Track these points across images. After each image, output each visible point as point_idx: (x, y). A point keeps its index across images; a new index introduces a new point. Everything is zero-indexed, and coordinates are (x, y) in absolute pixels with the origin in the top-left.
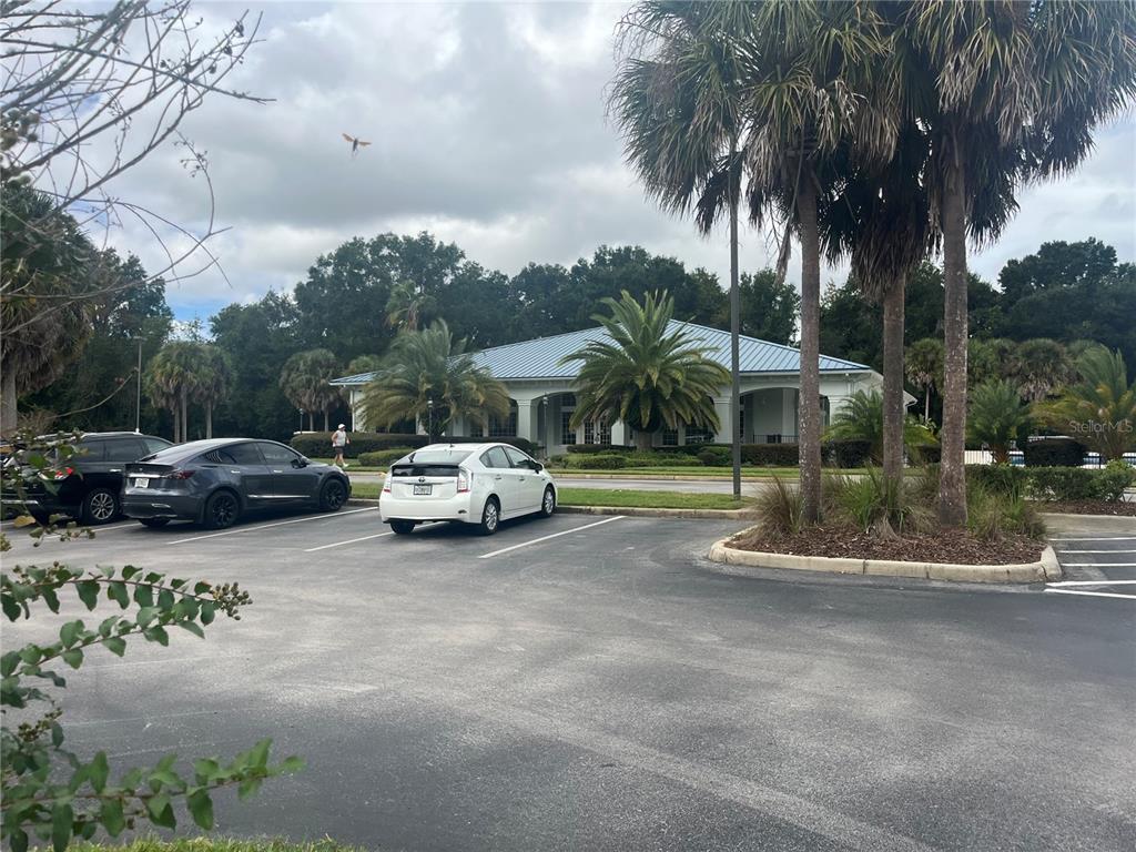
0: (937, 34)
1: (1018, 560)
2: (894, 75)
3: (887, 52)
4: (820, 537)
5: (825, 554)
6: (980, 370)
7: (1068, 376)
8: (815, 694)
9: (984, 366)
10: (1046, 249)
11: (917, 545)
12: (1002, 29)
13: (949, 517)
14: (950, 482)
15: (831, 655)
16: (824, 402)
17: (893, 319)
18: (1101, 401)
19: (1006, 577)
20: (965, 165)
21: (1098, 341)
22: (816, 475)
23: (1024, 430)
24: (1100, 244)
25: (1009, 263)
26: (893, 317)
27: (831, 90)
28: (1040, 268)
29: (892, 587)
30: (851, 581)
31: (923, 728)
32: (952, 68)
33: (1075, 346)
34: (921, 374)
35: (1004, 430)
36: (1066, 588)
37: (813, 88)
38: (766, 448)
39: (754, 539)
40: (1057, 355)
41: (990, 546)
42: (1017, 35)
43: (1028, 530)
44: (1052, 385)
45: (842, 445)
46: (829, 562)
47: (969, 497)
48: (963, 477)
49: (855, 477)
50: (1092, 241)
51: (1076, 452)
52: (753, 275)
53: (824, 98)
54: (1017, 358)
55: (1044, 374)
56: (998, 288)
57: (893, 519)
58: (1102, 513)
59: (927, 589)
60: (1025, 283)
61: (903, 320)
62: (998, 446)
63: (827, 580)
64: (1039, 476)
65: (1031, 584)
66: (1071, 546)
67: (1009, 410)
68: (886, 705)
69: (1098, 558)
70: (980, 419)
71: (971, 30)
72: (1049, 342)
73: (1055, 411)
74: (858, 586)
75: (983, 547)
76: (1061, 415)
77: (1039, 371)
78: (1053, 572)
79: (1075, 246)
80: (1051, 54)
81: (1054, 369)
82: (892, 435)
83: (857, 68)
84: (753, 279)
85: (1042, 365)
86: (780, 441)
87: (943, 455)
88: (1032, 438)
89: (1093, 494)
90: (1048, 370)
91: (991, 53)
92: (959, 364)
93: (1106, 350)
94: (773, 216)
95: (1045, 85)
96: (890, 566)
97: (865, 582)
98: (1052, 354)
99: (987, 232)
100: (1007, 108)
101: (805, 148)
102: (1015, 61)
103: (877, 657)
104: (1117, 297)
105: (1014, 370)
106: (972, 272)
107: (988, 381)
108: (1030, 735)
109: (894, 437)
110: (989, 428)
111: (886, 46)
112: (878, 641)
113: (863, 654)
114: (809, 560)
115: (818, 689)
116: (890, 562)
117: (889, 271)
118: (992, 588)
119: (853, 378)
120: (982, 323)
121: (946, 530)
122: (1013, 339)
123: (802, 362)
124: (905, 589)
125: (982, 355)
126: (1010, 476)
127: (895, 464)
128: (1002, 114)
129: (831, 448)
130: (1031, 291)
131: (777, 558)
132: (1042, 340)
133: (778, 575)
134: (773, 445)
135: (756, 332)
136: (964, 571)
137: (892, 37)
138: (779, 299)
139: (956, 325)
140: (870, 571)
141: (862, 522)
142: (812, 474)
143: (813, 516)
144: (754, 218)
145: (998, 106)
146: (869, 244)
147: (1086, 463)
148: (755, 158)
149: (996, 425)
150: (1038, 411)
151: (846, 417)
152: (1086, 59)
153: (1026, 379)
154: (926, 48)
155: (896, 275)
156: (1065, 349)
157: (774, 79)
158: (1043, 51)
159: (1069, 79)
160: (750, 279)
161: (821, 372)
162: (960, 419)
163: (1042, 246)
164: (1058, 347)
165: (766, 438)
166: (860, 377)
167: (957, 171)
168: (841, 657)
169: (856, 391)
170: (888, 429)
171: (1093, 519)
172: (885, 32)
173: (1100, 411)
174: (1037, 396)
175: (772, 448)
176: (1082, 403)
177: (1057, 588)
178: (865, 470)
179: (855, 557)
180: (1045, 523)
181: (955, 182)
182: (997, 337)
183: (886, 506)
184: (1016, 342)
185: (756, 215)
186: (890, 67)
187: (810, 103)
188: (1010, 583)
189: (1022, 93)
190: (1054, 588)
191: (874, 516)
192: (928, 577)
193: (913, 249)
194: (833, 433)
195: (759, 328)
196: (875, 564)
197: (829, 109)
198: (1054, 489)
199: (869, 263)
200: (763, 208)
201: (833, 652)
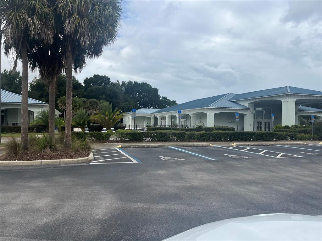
0: (64, 12)
1: (84, 156)
2: (51, 19)
3: (49, 13)
4: (27, 155)
5: (29, 160)
6: (78, 106)
7: (100, 109)
8: (21, 204)
9: (79, 105)
10: (95, 76)
11: (58, 155)
12: (81, 16)
13: (67, 146)
14: (67, 137)
15: (27, 191)
16: (32, 113)
17: (52, 90)
18: (106, 116)
19: (80, 161)
20: (72, 50)
21: (106, 100)
22: (27, 136)
23: (89, 123)
24: (107, 77)
25: (86, 78)
26: (52, 89)
27: (33, 19)
28: (94, 81)
29: (49, 168)
30: (37, 167)
31: (53, 207)
32: (68, 23)
33: (101, 101)
34: (63, 106)
35: (84, 122)
36: (95, 162)
37: (27, 17)
38: (12, 127)
39: (4, 158)
40: (97, 103)
41: (78, 154)
42: (85, 19)
43: (87, 149)
44: (96, 111)
45: (38, 126)
46: (29, 162)
47: (73, 141)
48: (71, 135)
49: (40, 136)
50: (105, 76)
51: (100, 129)
52: (8, 71)
53: (31, 21)
54: (88, 104)
55: (94, 108)
56: (83, 85)
57: (51, 148)
58: (105, 143)
59: (59, 167)
60: (90, 84)
61: (55, 90)
62: (82, 126)
63: (28, 168)
64: (91, 134)
65: (86, 162)
66: (97, 152)
67: (85, 117)
68: (43, 202)
69: (103, 154)
70: (78, 119)
71: (73, 14)
72: (95, 100)
73: (96, 118)
74: (39, 168)
75: (75, 154)
76: (97, 119)
77: (93, 107)
78: (92, 159)
79: (101, 76)
80: (93, 26)
81: (96, 107)
82: (51, 124)
83: (40, 15)
84: (8, 72)
85: (93, 106)
86: (17, 125)
87: (66, 129)
88: (91, 124)
89: (103, 138)
90: (95, 107)
91: (78, 22)
92: (70, 104)
93: (108, 103)
94: (13, 53)
95: (92, 34)
96: (49, 161)
97: (41, 167)
98: (96, 103)
99: (78, 69)
100: (82, 38)
101: (24, 34)
102: (84, 26)
103: (42, 189)
104: (111, 90)
105: (87, 107)
106: (77, 79)
107: (80, 109)
108: (82, 202)
109: (52, 124)
110: (80, 122)
111: (49, 11)
112: (44, 184)
113: (38, 189)
114: (23, 162)
115: (22, 202)
116: (49, 160)
117: (51, 76)
118: (77, 164)
119: (42, 106)
120: (79, 93)
121: (66, 150)
122: (87, 98)
123: (22, 100)
124: (53, 168)
125: (79, 102)
126: (84, 134)
127: (52, 132)
128: (81, 39)
129: (34, 127)
130: (91, 87)
131: (12, 163)
132: (94, 99)
133: (12, 168)
134: (14, 126)
135: (9, 89)
136: (70, 161)
137: (51, 9)
138: (18, 79)
139: (69, 93)
140: (43, 164)
141: (41, 149)
142: (25, 136)
143: (25, 148)
144: (6, 52)
145: (80, 37)
146: (45, 67)
147: (103, 131)
148: (7, 34)
149: (82, 121)
150: (92, 118)
151: (39, 118)
152: (102, 30)
153: (90, 109)
154: (61, 15)
155: (53, 78)
156: (99, 102)
157: (13, 10)
158: (91, 25)
159: (97, 34)
160: (7, 72)
161: (28, 104)
162: (70, 119)
163: (94, 75)
164: (97, 101)
165: (12, 124)
166: (44, 106)
167: (70, 51)
168: (30, 191)
169: (42, 110)
170: (50, 122)
171: (103, 145)
172: (49, 7)
173: (106, 118)
174: (92, 114)
175: (14, 127)
176: (102, 116)
177: (93, 163)
178: (42, 134)
179: (38, 160)
180: (91, 146)
181: (69, 54)
182: (83, 98)
183: (49, 144)
184: (88, 99)
185: (7, 52)
186: (50, 17)
187: (26, 22)
188: (81, 163)
189: (86, 34)
190: (92, 163)
191: (45, 147)
192: (60, 164)
193: (58, 71)
194: (35, 123)
195: (10, 88)
196: (44, 161)
197: (32, 25)
198: (94, 138)
199: (45, 73)
200: (9, 50)
201: (28, 190)
